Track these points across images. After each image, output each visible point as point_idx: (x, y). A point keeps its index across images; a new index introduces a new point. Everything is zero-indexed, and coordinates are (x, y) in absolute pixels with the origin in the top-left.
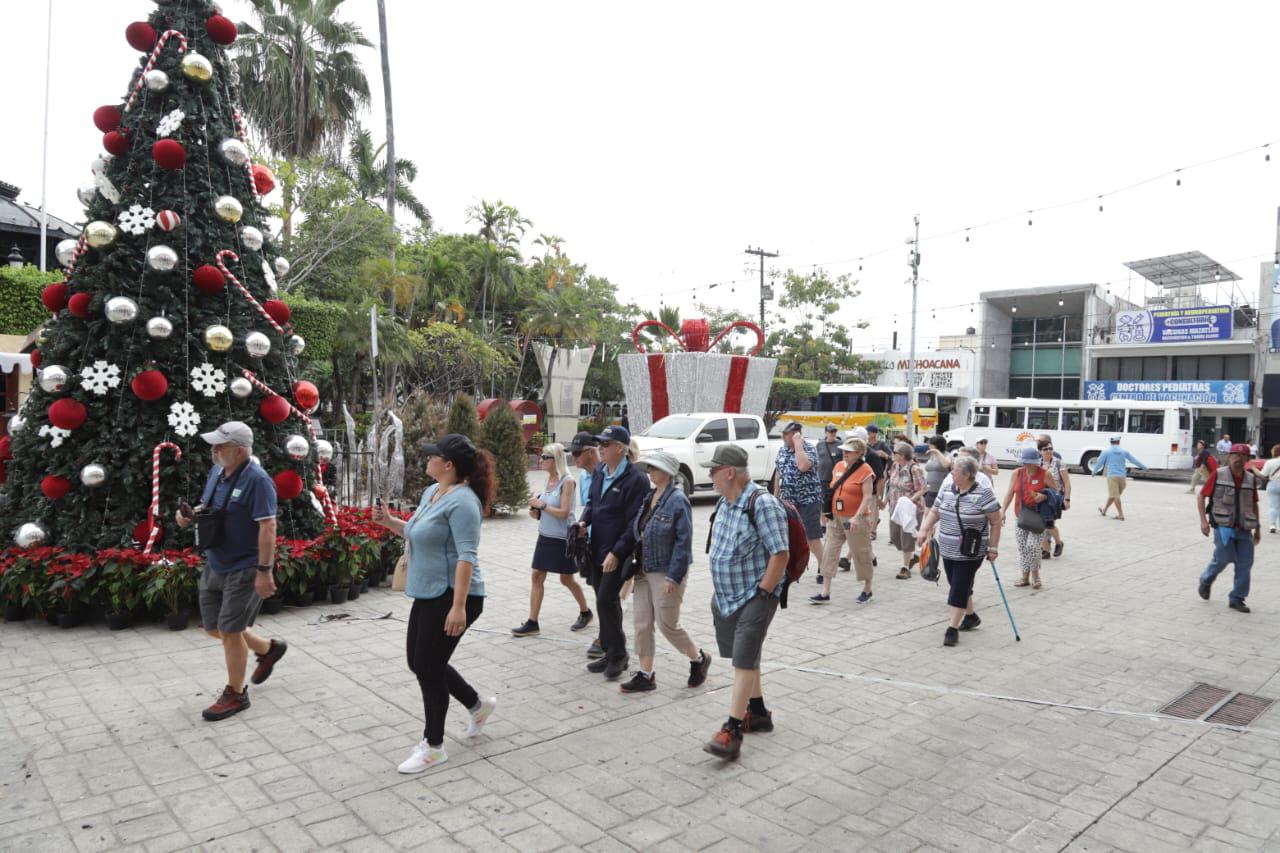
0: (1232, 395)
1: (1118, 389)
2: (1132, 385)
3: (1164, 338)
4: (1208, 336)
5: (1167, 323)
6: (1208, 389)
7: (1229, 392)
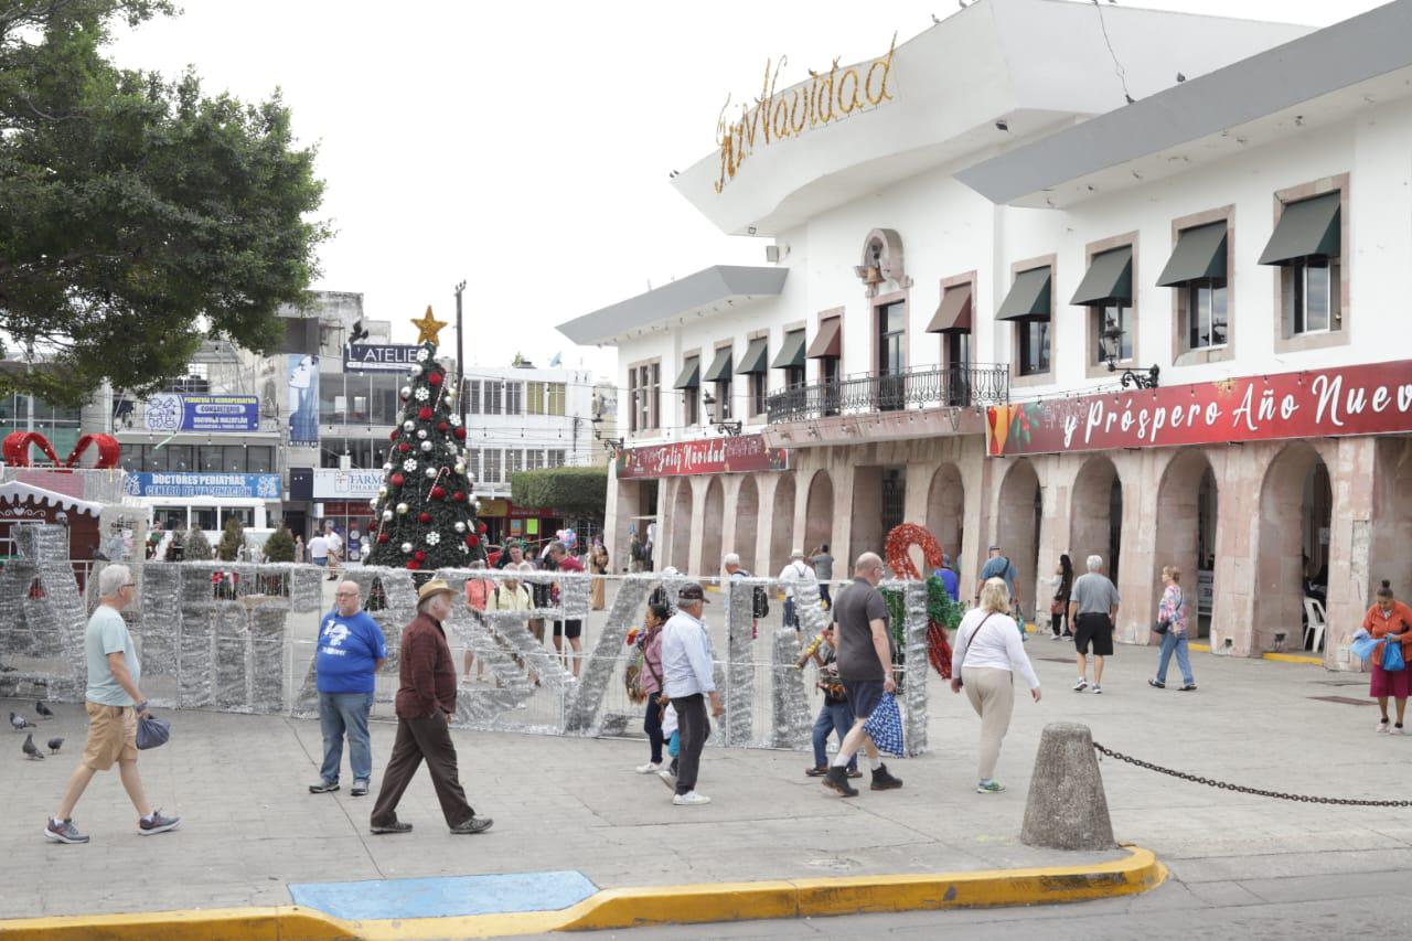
0: (265, 489)
1: (155, 482)
2: (168, 477)
3: (195, 426)
4: (237, 427)
5: (198, 409)
6: (243, 483)
7: (263, 486)
